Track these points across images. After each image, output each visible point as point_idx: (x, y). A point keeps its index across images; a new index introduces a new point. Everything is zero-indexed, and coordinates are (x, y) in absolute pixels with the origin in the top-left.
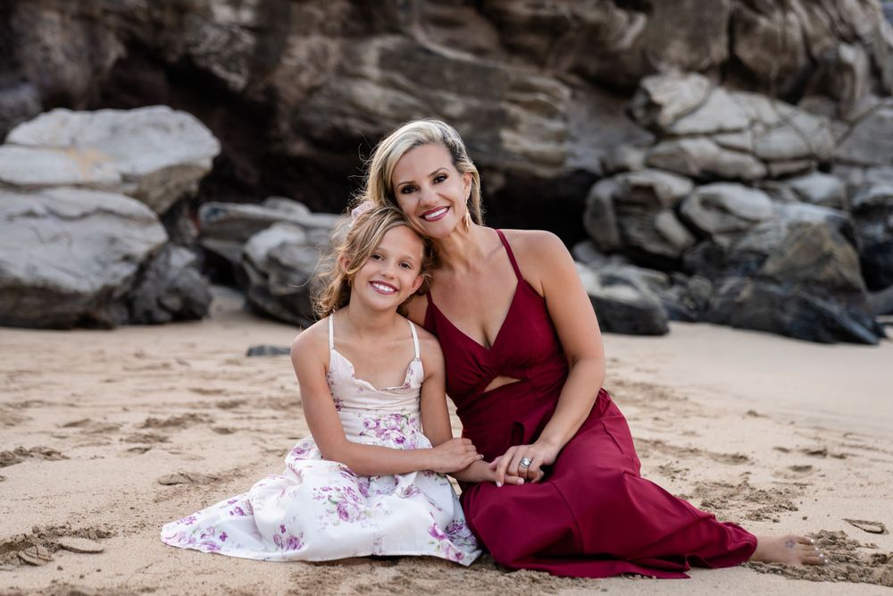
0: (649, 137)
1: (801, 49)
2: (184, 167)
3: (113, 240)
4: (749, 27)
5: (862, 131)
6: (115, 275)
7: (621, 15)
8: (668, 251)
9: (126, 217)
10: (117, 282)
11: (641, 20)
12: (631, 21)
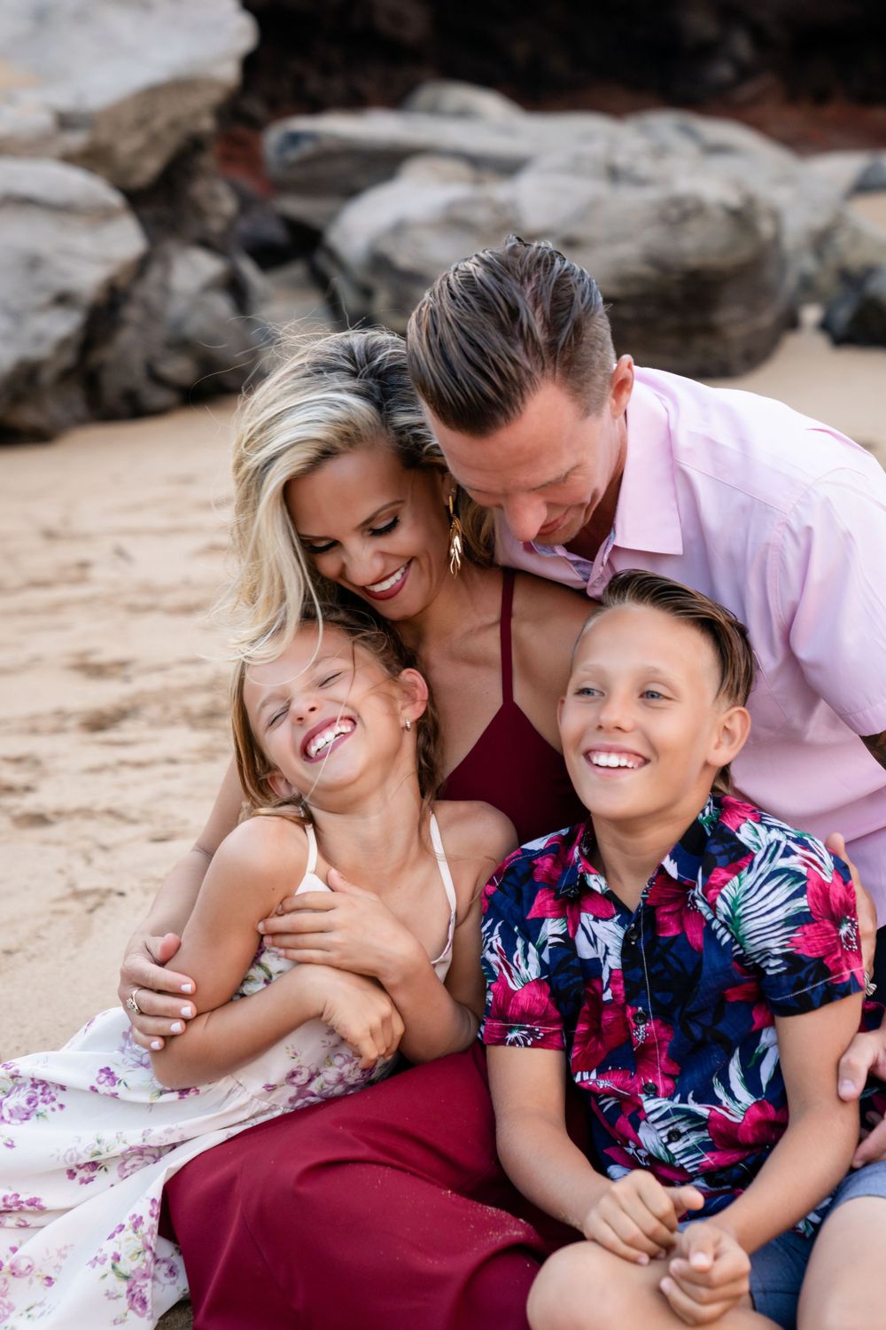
2: (180, 86)
3: (34, 263)
6: (39, 339)
9: (62, 209)
10: (43, 351)
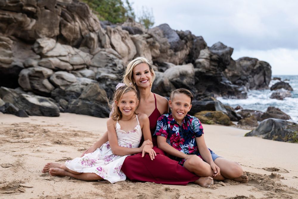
0: (39, 57)
1: (79, 33)
4: (65, 25)
5: (96, 57)
7: (29, 19)
8: (47, 91)
11: (34, 21)
12: (31, 21)
